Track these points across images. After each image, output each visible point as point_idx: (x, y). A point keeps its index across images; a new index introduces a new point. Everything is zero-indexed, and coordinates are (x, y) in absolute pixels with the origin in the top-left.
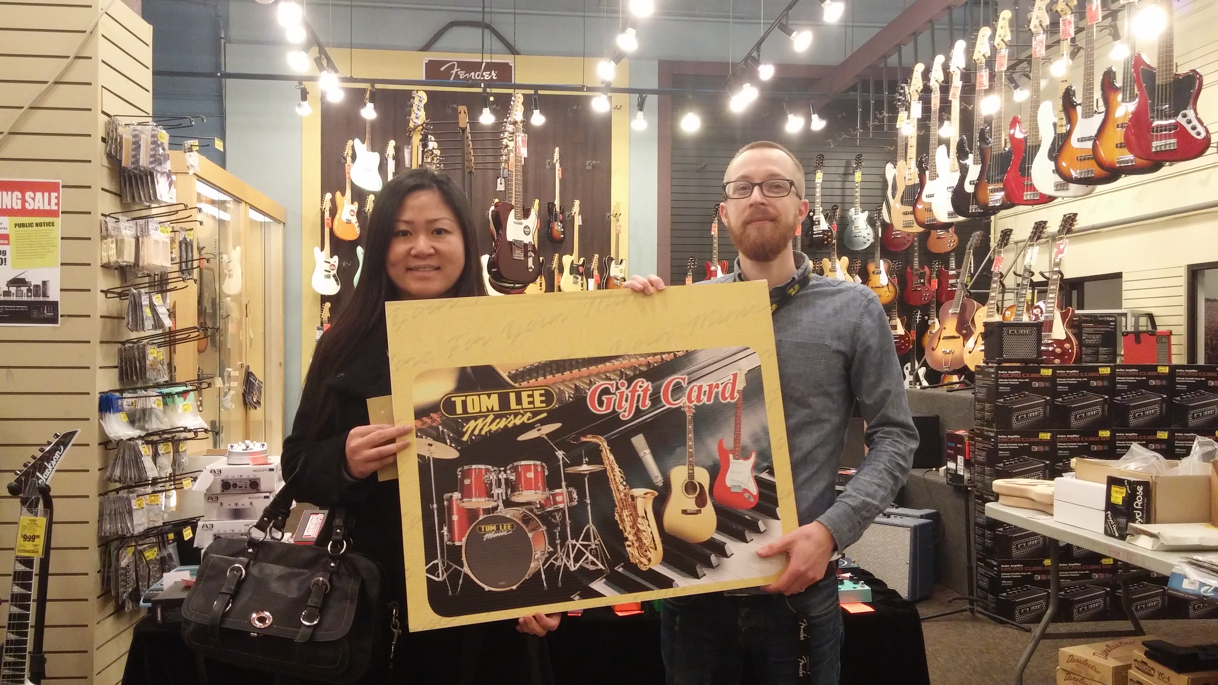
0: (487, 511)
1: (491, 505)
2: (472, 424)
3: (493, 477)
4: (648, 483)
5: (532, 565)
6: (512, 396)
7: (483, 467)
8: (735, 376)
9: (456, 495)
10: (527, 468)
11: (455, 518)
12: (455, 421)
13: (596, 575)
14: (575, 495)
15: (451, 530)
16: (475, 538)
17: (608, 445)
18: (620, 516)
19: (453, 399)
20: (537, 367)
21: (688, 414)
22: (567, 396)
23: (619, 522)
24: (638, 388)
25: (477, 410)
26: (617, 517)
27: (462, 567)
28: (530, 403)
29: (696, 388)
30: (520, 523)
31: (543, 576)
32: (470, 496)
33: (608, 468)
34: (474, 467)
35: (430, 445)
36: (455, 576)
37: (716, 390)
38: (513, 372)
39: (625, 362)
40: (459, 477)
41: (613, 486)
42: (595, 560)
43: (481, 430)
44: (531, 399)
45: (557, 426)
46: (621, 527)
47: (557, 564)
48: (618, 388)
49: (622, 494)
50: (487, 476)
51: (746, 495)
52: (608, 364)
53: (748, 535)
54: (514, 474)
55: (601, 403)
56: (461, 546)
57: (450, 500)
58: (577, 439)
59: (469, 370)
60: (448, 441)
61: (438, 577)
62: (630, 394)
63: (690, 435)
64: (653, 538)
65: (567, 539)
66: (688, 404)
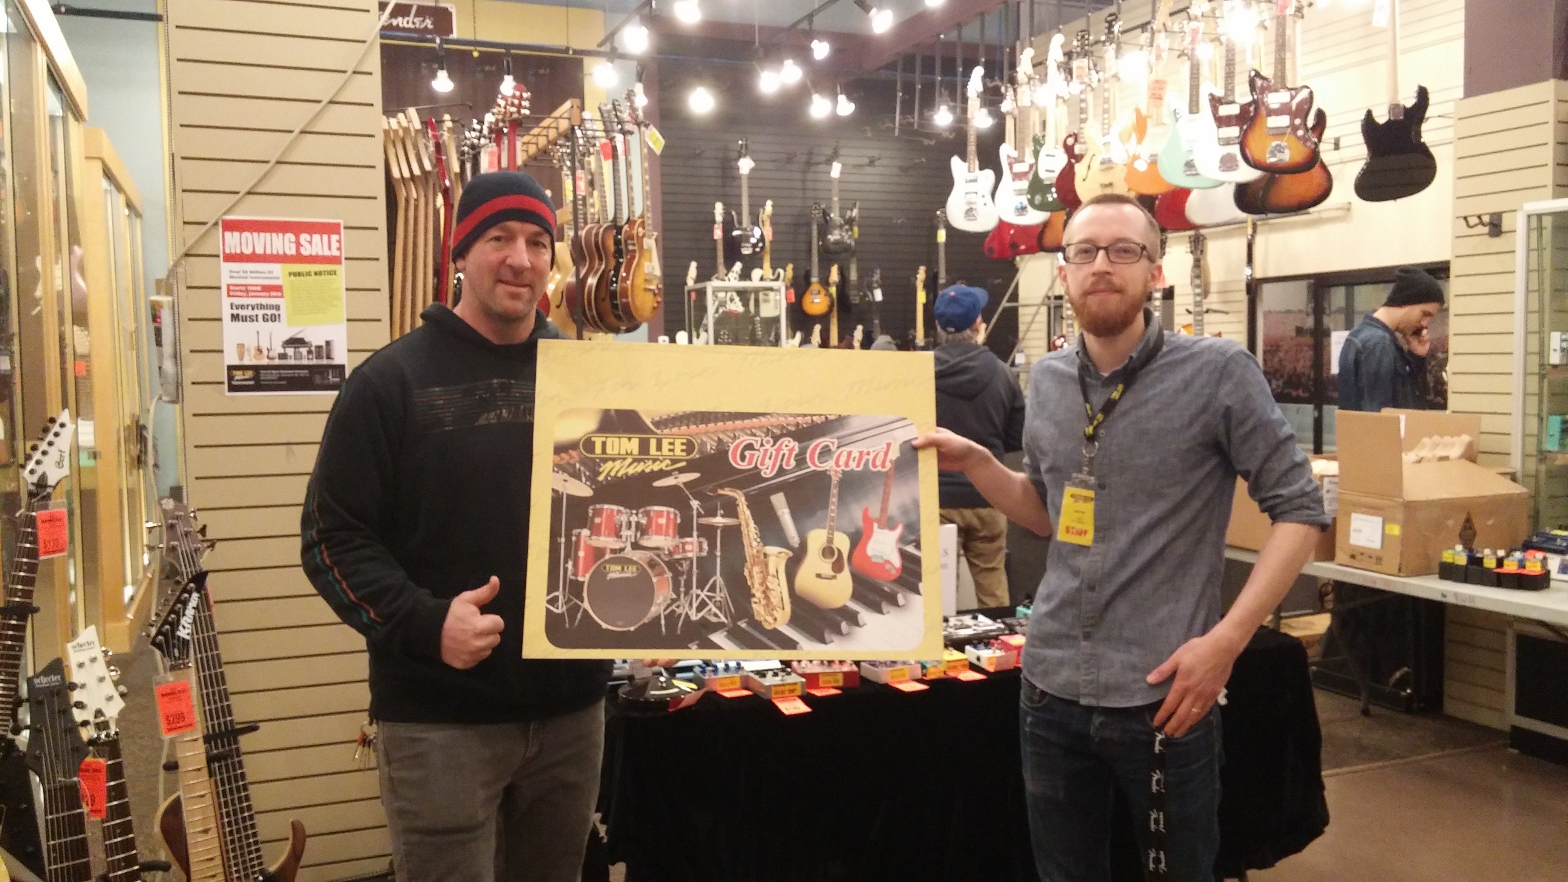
0: (613, 551)
1: (618, 545)
2: (610, 464)
3: (624, 519)
4: (783, 542)
5: (653, 609)
6: (653, 443)
7: (615, 507)
8: (889, 445)
9: (585, 532)
10: (660, 514)
11: (581, 554)
12: (593, 460)
13: (717, 627)
14: (705, 546)
15: (575, 565)
16: (599, 576)
17: (746, 500)
18: (750, 572)
19: (593, 439)
20: (682, 416)
21: (833, 478)
22: (709, 447)
23: (748, 578)
24: (783, 447)
25: (616, 452)
26: (746, 573)
27: (582, 601)
28: (670, 450)
29: (845, 454)
30: (646, 567)
31: (663, 622)
32: (598, 534)
33: (743, 523)
34: (606, 506)
35: (565, 481)
36: (573, 610)
37: (866, 457)
38: (657, 419)
39: (773, 420)
40: (590, 515)
41: (746, 542)
42: (718, 612)
43: (617, 472)
44: (671, 447)
45: (695, 476)
46: (749, 583)
47: (678, 611)
48: (762, 445)
49: (755, 551)
50: (617, 517)
51: (888, 567)
52: (754, 420)
53: (885, 606)
54: (646, 518)
55: (743, 458)
56: (583, 582)
57: (578, 536)
58: (714, 490)
59: (613, 413)
60: (584, 479)
61: (557, 608)
62: (774, 453)
63: (834, 500)
64: (782, 599)
65: (692, 588)
66: (835, 468)
